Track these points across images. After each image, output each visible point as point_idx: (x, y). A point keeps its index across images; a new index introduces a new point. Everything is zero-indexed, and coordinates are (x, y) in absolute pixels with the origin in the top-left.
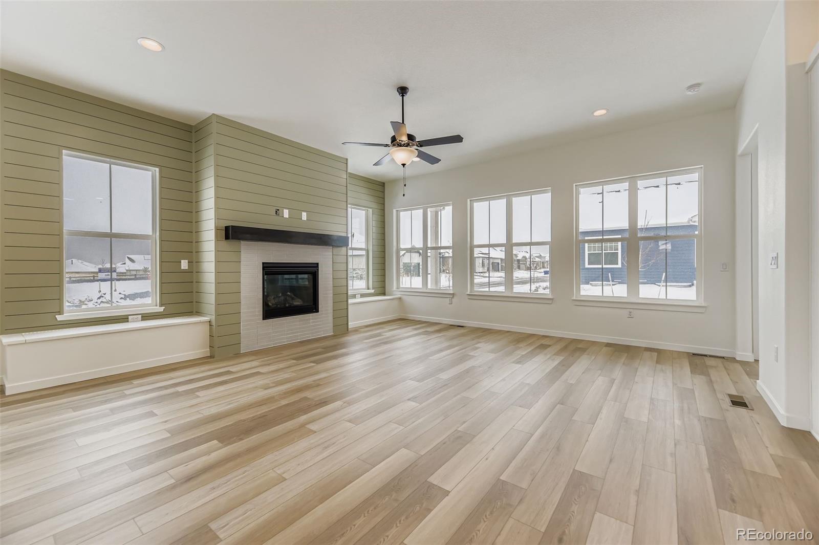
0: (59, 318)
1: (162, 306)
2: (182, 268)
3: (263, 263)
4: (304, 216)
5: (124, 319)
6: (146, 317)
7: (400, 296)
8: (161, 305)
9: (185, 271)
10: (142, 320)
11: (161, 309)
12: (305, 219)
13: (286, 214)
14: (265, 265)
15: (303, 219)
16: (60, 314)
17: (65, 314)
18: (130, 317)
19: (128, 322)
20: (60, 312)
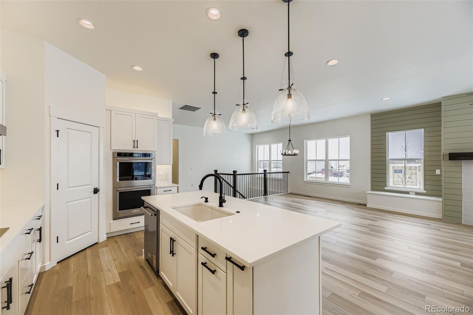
2: (437, 173)
5: (408, 193)
6: (417, 194)
8: (425, 190)
9: (438, 175)
10: (415, 195)
11: (425, 192)
18: (410, 192)
20: (386, 187)
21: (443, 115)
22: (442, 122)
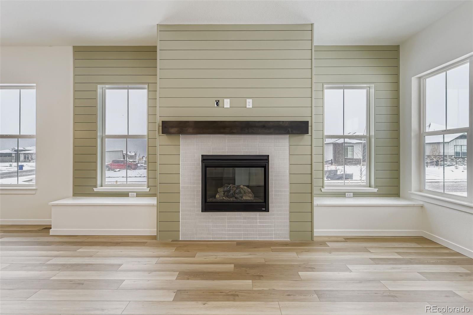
0: (95, 190)
1: (148, 188)
3: (202, 156)
4: (249, 103)
5: (126, 194)
6: (139, 194)
7: (422, 203)
10: (136, 196)
11: (148, 190)
12: (251, 107)
13: (227, 103)
14: (205, 158)
15: (247, 107)
16: (96, 188)
17: (98, 188)
18: (130, 193)
19: (128, 196)
20: (96, 186)
21: (158, 58)
22: (157, 69)
